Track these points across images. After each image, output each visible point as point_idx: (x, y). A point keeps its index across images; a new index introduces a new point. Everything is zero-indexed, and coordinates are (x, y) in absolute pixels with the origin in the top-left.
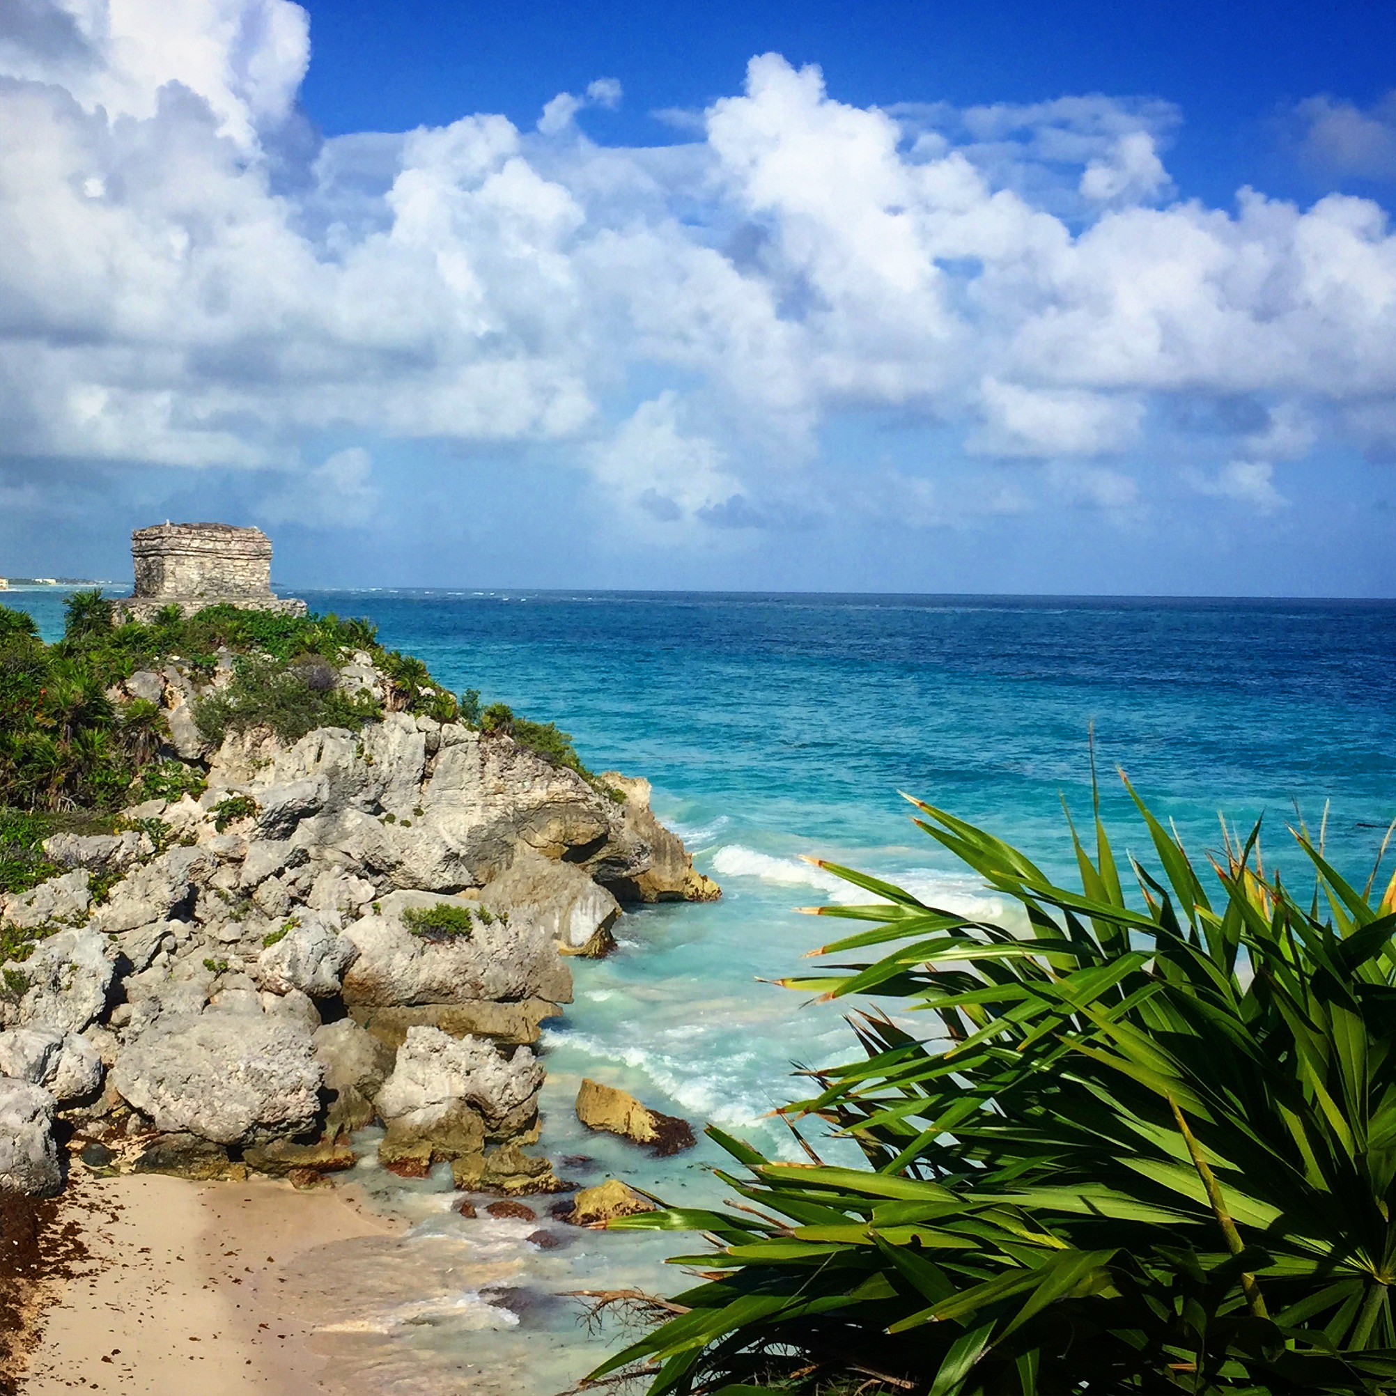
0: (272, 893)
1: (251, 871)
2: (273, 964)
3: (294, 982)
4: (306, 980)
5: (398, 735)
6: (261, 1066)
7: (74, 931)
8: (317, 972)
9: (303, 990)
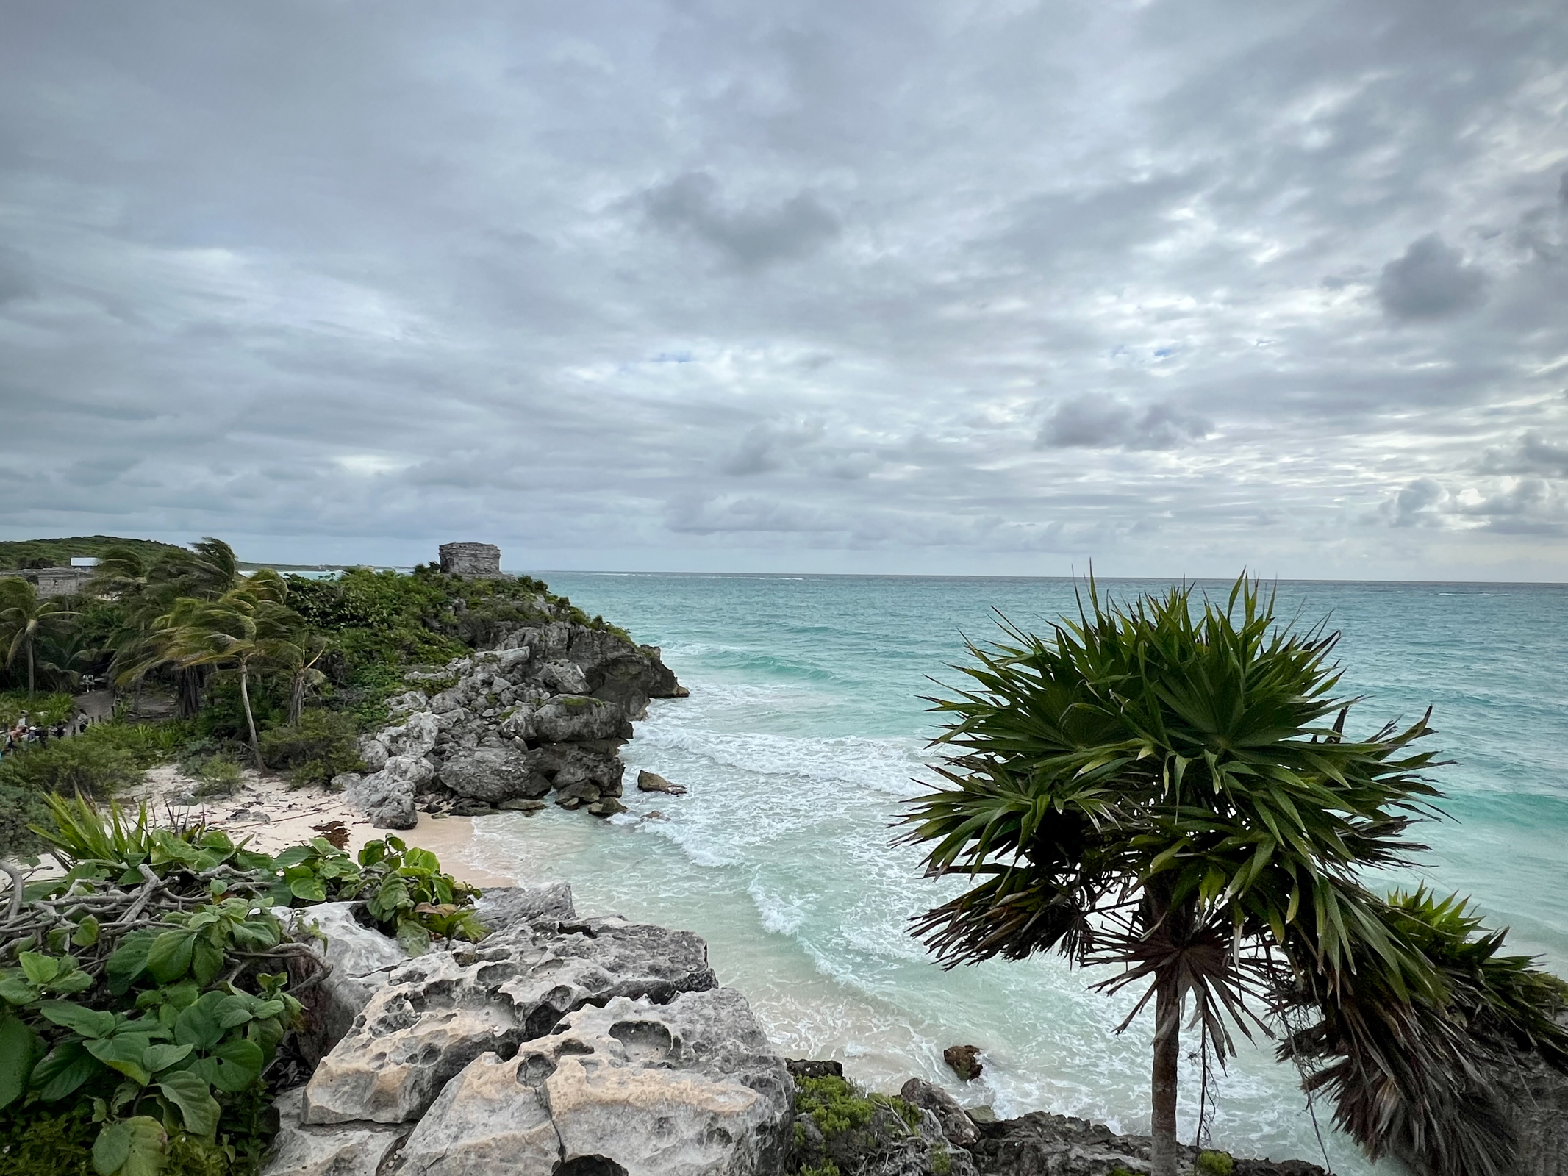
0: (506, 696)
1: (496, 689)
2: (508, 726)
6: (504, 768)
7: (419, 714)
8: (526, 729)
9: (521, 737)
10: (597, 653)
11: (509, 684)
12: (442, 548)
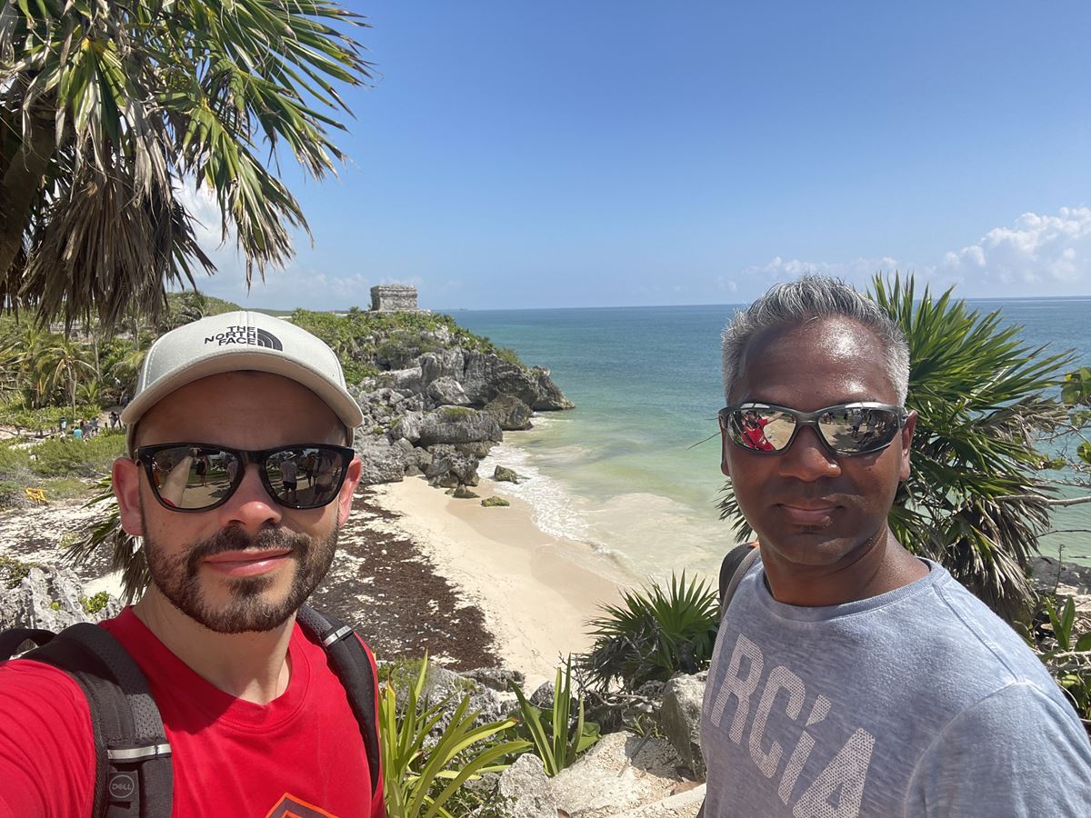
0: (400, 407)
1: (392, 401)
3: (402, 436)
4: (408, 434)
5: (455, 354)
6: (384, 461)
8: (411, 432)
9: (407, 439)
10: (488, 373)
11: (403, 397)
12: (372, 290)
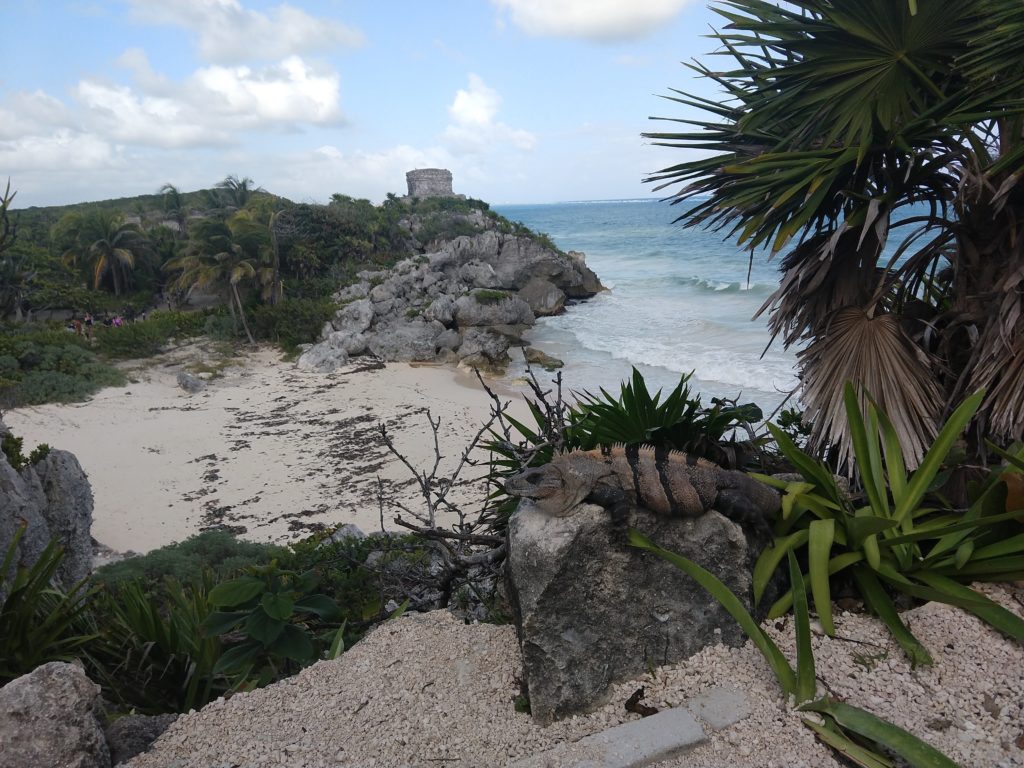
0: (432, 290)
1: (425, 284)
2: (429, 312)
3: (436, 318)
4: (440, 317)
5: (489, 239)
6: (416, 342)
7: (360, 301)
8: (443, 314)
9: (439, 320)
10: (522, 258)
11: (436, 280)
12: (408, 174)
